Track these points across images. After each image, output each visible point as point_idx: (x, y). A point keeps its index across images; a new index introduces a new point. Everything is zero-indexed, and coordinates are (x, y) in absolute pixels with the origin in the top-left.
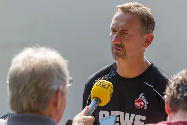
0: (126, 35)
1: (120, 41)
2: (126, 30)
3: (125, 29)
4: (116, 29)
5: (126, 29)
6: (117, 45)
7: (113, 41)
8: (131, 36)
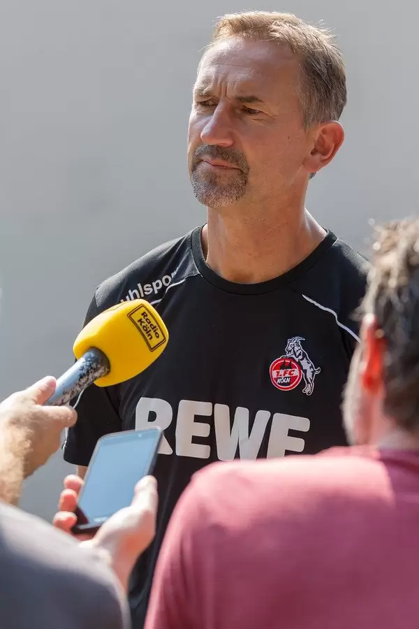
0: (250, 119)
1: (231, 135)
2: (252, 99)
3: (249, 94)
4: (216, 94)
5: (256, 94)
6: (218, 151)
7: (203, 137)
8: (272, 120)
